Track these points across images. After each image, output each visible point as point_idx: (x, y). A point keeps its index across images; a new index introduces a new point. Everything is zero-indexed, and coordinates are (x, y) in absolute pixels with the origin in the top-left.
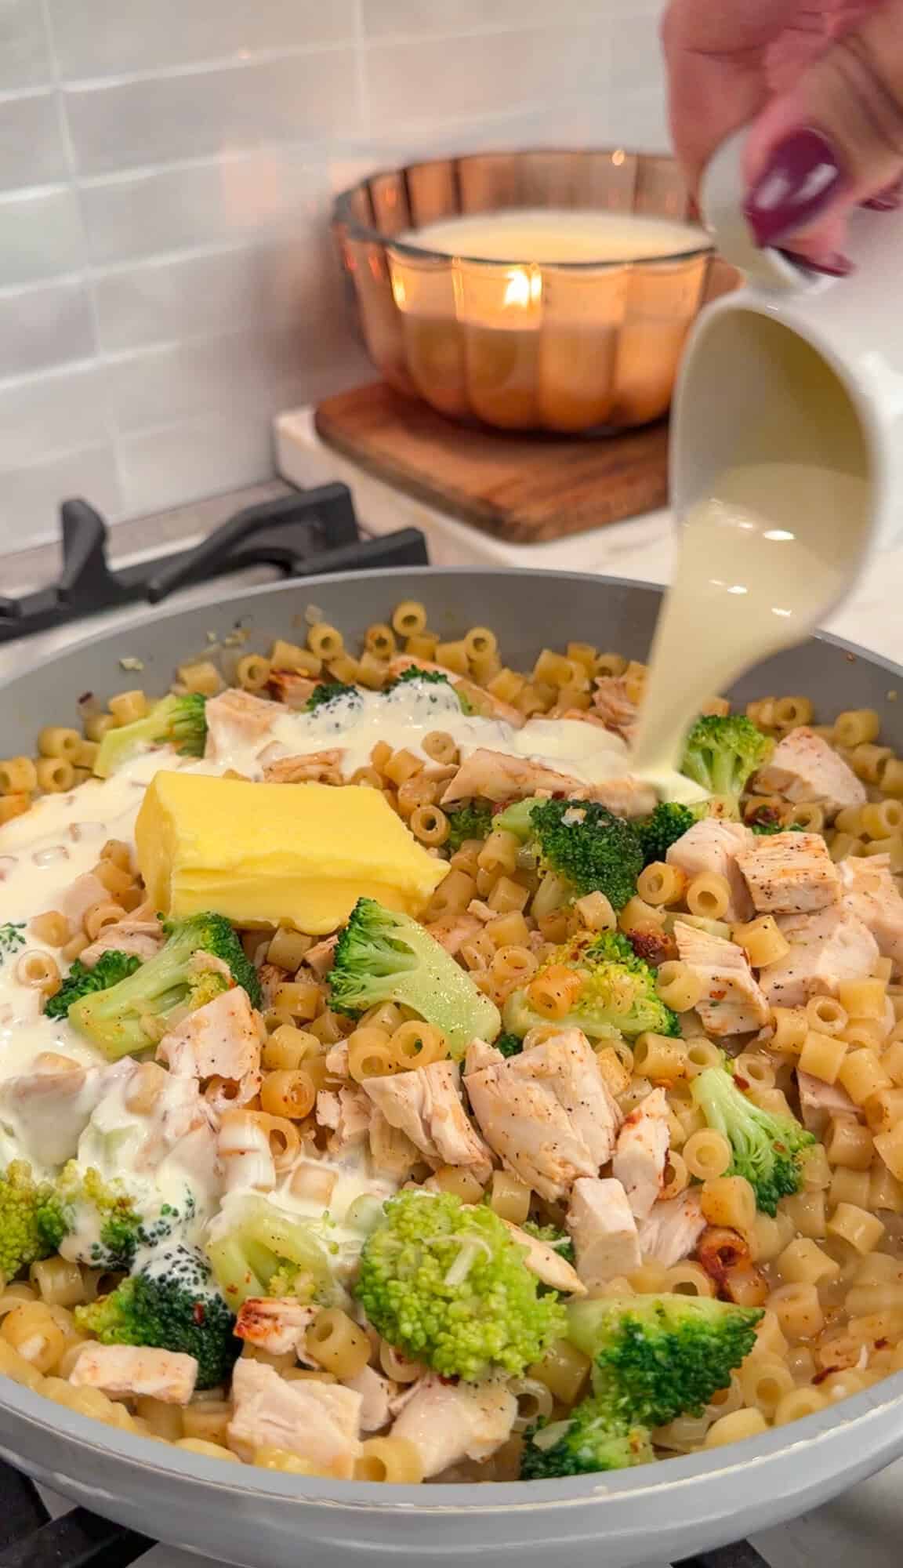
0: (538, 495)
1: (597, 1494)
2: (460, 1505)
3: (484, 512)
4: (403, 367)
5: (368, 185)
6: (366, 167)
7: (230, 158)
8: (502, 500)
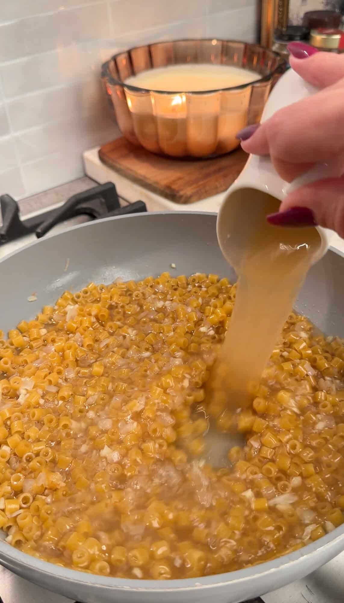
0: (190, 183)
1: (196, 586)
2: (146, 588)
3: (168, 191)
4: (133, 133)
5: (115, 59)
6: (114, 51)
7: (59, 50)
8: (174, 187)
